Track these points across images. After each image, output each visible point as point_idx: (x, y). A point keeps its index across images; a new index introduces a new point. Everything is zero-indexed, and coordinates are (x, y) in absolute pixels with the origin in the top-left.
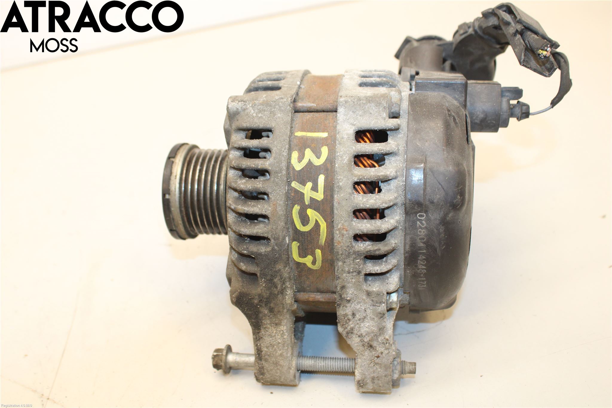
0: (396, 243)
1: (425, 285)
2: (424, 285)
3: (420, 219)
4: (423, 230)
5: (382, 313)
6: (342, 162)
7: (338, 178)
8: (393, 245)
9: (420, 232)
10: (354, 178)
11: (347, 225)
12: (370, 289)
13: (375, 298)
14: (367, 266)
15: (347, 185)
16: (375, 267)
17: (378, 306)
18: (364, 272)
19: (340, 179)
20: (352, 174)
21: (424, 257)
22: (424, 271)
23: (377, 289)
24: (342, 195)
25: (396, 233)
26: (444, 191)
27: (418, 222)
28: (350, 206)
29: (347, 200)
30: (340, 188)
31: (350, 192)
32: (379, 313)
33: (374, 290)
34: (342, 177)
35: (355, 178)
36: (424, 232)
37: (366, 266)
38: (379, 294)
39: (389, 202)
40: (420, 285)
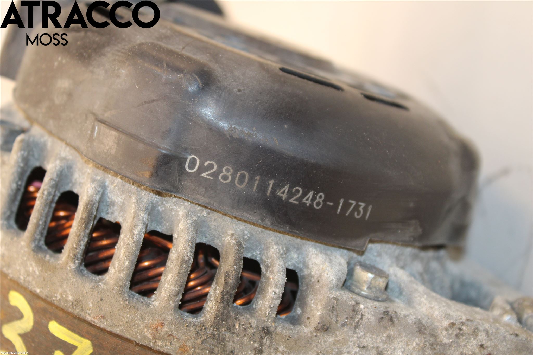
0: (232, 235)
1: (360, 203)
2: (357, 206)
3: (198, 169)
4: (224, 169)
5: (381, 316)
6: (36, 276)
7: (58, 299)
8: (233, 241)
9: (225, 178)
10: (69, 268)
11: (152, 320)
12: (315, 321)
13: (339, 319)
14: (260, 310)
15: (76, 286)
16: (267, 294)
17: (361, 318)
18: (270, 321)
19: (62, 296)
20: (62, 269)
21: (287, 188)
22: (321, 197)
23: (320, 307)
24: (91, 305)
25: (212, 227)
26: (157, 100)
27: (204, 175)
28: (116, 298)
29: (102, 300)
30: (77, 302)
31: (91, 287)
32: (379, 322)
33: (319, 313)
34: (60, 290)
35: (70, 266)
36: (228, 170)
37: (260, 312)
38: (333, 307)
39: (135, 219)
40: (356, 213)
